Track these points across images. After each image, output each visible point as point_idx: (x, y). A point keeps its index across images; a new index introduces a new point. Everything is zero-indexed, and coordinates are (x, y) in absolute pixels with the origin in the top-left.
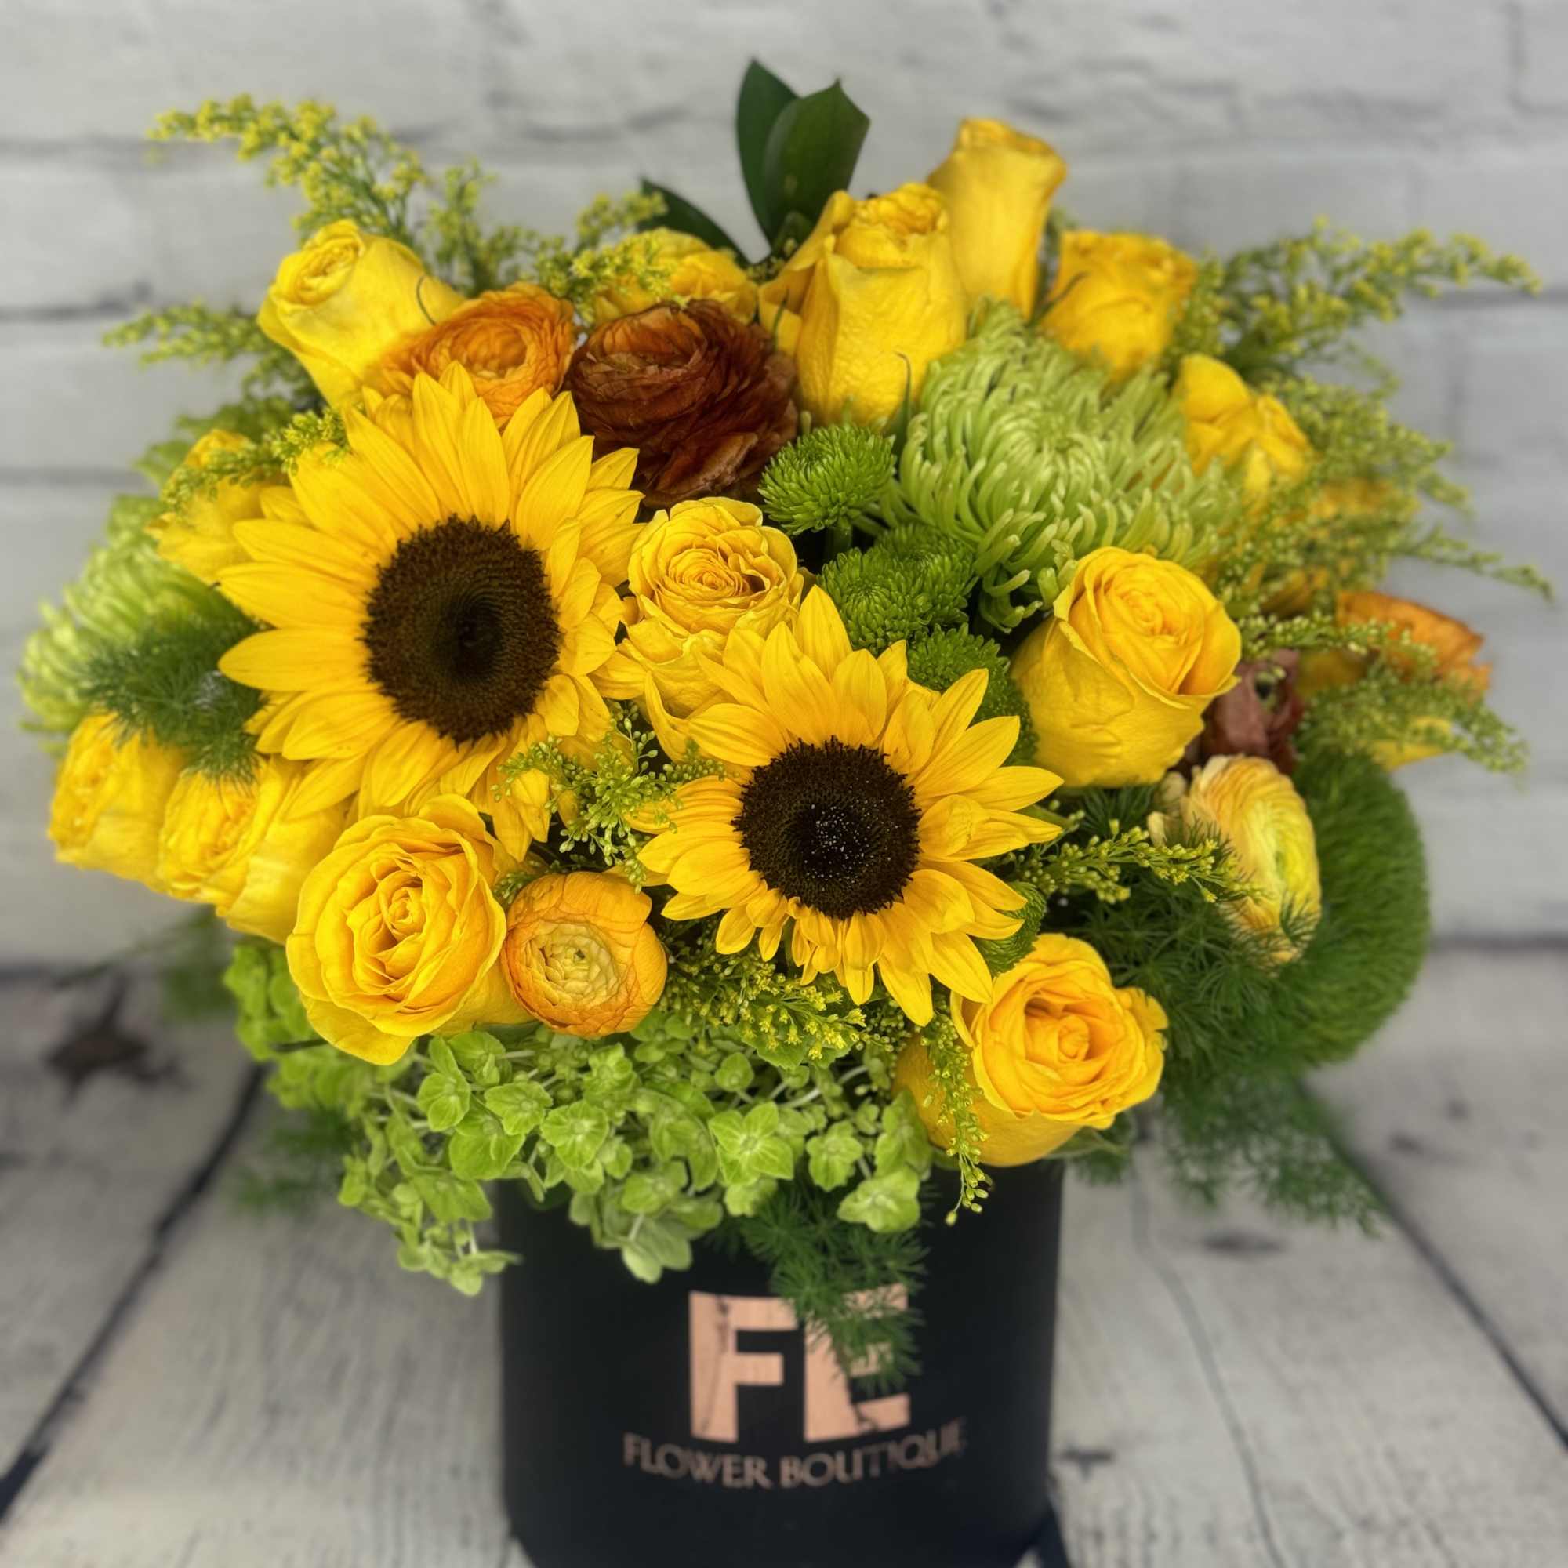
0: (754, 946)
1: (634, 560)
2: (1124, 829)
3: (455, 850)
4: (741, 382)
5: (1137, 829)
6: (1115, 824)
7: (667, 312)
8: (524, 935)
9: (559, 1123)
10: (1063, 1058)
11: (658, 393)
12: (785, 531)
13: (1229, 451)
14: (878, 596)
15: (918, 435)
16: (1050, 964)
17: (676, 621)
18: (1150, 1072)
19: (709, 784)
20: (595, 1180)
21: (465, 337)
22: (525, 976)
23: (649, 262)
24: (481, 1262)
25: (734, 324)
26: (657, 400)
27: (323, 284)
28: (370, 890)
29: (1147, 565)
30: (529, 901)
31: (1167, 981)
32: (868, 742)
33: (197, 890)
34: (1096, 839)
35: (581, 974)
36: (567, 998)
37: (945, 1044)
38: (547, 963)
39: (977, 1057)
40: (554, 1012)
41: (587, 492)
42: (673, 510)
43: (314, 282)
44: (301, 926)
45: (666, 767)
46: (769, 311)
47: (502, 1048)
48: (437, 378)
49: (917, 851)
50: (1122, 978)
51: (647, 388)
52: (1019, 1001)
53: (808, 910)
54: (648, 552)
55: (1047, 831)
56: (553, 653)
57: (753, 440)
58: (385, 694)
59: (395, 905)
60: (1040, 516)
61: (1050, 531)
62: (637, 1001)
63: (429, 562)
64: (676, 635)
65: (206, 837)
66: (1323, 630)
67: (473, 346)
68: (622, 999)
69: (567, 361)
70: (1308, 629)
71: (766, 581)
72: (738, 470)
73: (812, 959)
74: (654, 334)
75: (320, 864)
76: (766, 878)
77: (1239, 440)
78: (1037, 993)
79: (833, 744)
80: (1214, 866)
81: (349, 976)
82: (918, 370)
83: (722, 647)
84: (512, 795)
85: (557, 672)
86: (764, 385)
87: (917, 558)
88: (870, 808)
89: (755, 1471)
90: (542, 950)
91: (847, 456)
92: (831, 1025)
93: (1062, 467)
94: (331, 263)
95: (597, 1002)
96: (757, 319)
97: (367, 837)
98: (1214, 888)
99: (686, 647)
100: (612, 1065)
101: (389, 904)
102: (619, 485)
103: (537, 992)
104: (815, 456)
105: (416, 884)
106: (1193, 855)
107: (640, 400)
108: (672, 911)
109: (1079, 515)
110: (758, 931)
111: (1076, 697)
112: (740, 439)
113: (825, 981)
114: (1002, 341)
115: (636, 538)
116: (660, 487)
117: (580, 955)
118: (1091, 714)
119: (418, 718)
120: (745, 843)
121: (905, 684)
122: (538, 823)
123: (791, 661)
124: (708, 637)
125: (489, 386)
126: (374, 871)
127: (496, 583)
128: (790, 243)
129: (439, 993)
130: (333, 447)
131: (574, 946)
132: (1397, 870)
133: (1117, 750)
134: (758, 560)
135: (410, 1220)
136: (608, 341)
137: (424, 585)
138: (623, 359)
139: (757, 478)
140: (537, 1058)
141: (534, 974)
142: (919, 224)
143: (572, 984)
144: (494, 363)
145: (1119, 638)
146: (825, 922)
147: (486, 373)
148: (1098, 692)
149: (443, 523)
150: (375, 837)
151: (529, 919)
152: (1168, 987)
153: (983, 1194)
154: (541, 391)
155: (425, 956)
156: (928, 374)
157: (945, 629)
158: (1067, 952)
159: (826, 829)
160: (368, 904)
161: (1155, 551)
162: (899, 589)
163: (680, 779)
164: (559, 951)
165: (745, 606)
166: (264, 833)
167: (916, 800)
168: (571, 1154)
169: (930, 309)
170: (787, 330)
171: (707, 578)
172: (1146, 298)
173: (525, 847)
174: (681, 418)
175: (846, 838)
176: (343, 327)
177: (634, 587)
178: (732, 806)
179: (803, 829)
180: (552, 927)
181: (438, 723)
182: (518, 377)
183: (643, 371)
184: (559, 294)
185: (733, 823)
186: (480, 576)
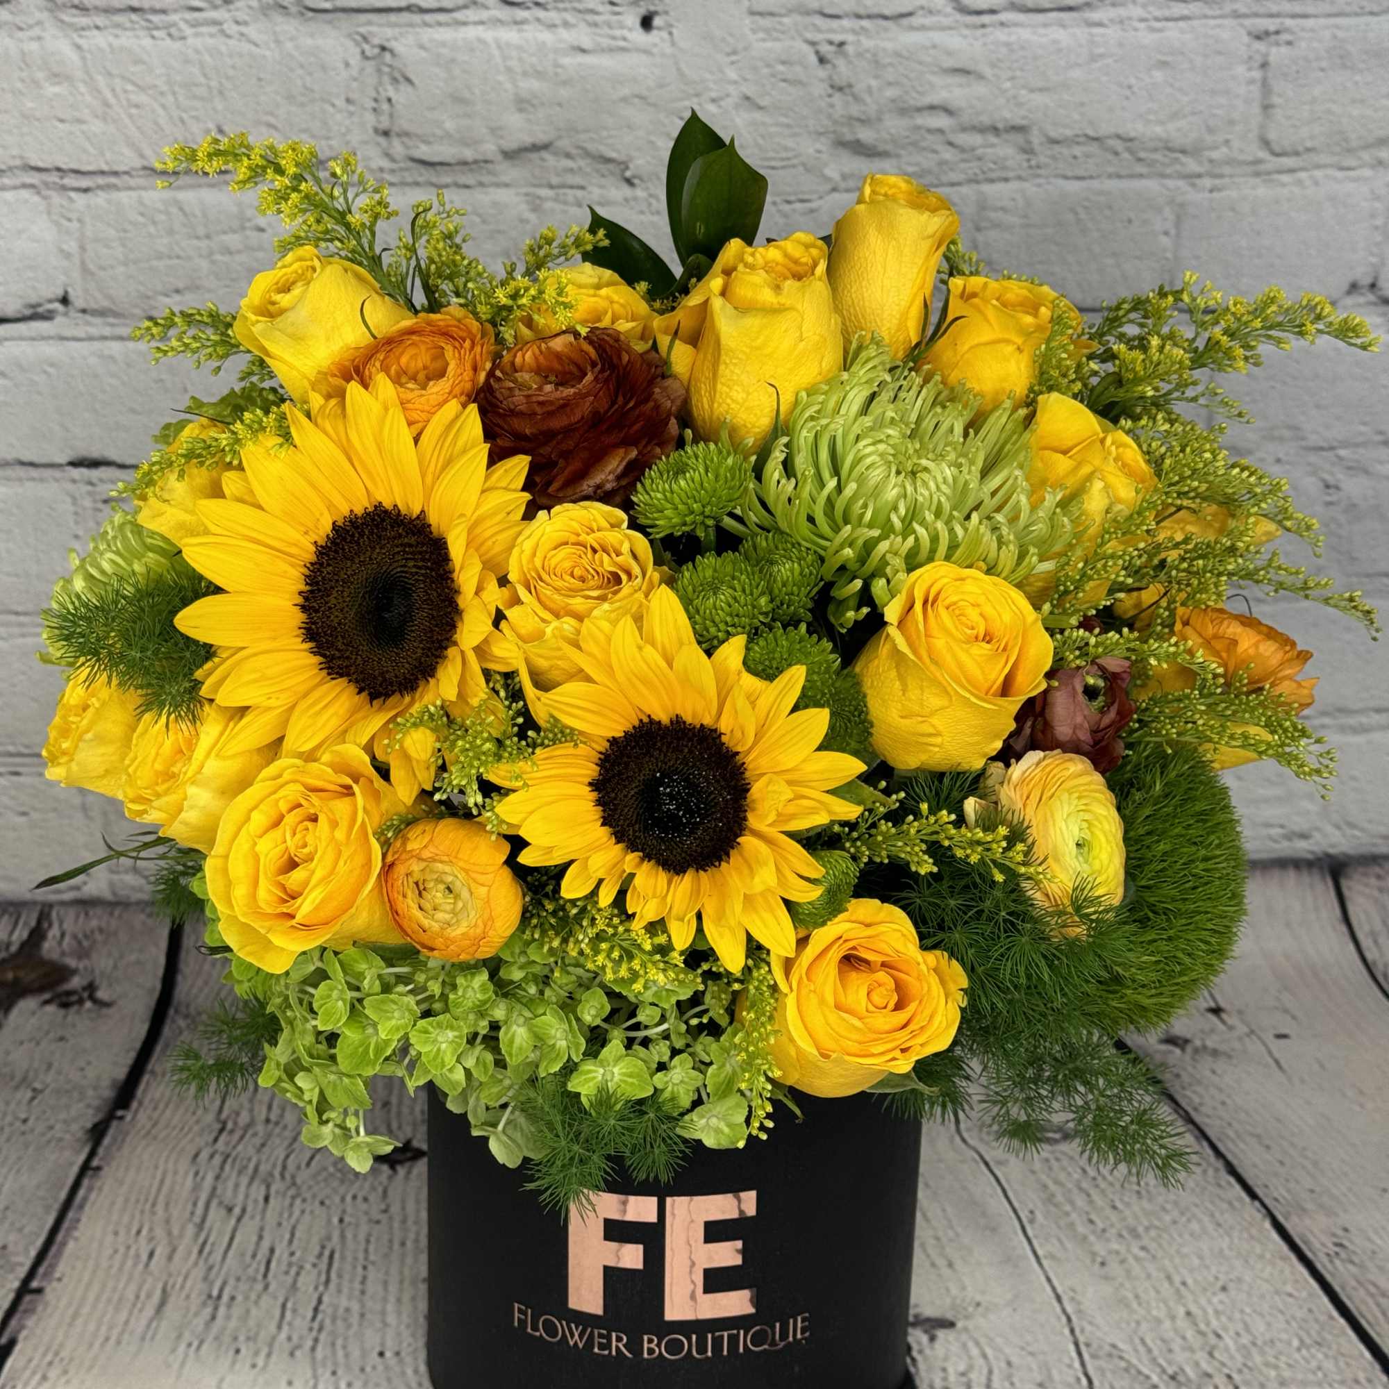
0: (594, 893)
1: (515, 552)
2: (933, 811)
3: (348, 791)
4: (627, 403)
5: (944, 812)
6: (924, 807)
7: (571, 338)
8: (400, 870)
9: (426, 1032)
10: (871, 1008)
11: (551, 408)
12: (646, 535)
13: (1071, 482)
14: (724, 596)
15: (778, 455)
16: (868, 925)
17: (546, 607)
18: (948, 1027)
19: (565, 749)
20: (458, 1083)
21: (397, 351)
22: (401, 906)
23: (560, 294)
24: (368, 1144)
25: (629, 351)
26: (550, 414)
27: (284, 300)
28: (277, 822)
29: (976, 579)
30: (406, 840)
31: (971, 945)
32: (708, 721)
33: (145, 812)
34: (911, 818)
35: (448, 908)
36: (436, 926)
37: (757, 988)
38: (420, 894)
39: (791, 1002)
40: (424, 938)
41: (483, 492)
42: (554, 511)
43: (277, 297)
44: (219, 849)
45: (530, 733)
46: (664, 341)
47: (382, 964)
48: (366, 387)
49: (745, 819)
50: (929, 942)
51: (541, 403)
52: (835, 955)
53: (646, 866)
54: (528, 546)
55: (850, 811)
56: (453, 627)
57: (634, 454)
58: (314, 653)
59: (298, 836)
60: (876, 533)
61: (883, 546)
62: (491, 933)
63: (358, 543)
64: (543, 621)
65: (158, 766)
66: (1132, 645)
67: (404, 360)
68: (479, 931)
69: (482, 376)
70: (1117, 643)
71: (624, 577)
72: (618, 478)
73: (644, 909)
74: (558, 356)
75: (240, 797)
76: (615, 834)
77: (1086, 470)
78: (854, 948)
79: (678, 721)
80: (1005, 850)
81: (253, 896)
82: (787, 399)
83: (578, 632)
84: (402, 747)
85: (455, 644)
86: (651, 404)
87: (772, 563)
88: (706, 779)
89: (619, 1344)
90: (417, 884)
91: (707, 471)
92: (654, 963)
93: (909, 489)
94: (294, 283)
95: (459, 932)
96: (655, 347)
97: (280, 776)
98: (1003, 868)
99: (549, 630)
100: (476, 987)
101: (294, 834)
102: (512, 486)
103: (410, 919)
104: (680, 470)
105: (314, 819)
106: (989, 839)
107: (535, 414)
108: (526, 858)
109: (914, 532)
110: (600, 881)
111: (904, 691)
112: (621, 451)
113: (656, 927)
114: (871, 375)
115: (520, 533)
116: (550, 490)
117: (449, 889)
118: (916, 708)
119: (341, 675)
120: (599, 802)
121: (739, 673)
122: (426, 774)
123: (635, 650)
124: (568, 624)
125: (410, 395)
126: (283, 807)
127: (411, 564)
128: (694, 280)
129: (323, 915)
130: (280, 440)
131: (442, 882)
132: (1206, 859)
133: (938, 740)
134: (619, 559)
135: (310, 1102)
136: (518, 360)
137: (352, 560)
138: (524, 377)
139: (631, 488)
140: (413, 974)
141: (409, 906)
142: (800, 269)
143: (440, 915)
144: (421, 376)
145: (940, 643)
146: (662, 876)
147: (410, 385)
148: (922, 689)
149: (371, 509)
150: (287, 776)
151: (404, 856)
152: (971, 952)
153: (770, 1124)
154: (454, 402)
155: (313, 881)
156: (796, 403)
157: (785, 627)
158: (882, 916)
159: (670, 795)
160: (276, 834)
161: (985, 567)
162: (744, 591)
163: (542, 744)
164: (431, 884)
165: (603, 598)
166: (202, 767)
167: (747, 774)
168: (435, 1059)
169: (801, 345)
170: (681, 358)
171: (577, 572)
172: (1019, 341)
173: (415, 793)
174: (568, 431)
175: (682, 805)
176: (297, 338)
177: (512, 577)
178: (591, 771)
179: (649, 793)
180: (423, 865)
181: (357, 681)
182: (437, 388)
183: (540, 388)
184: (484, 317)
185: (590, 784)
186: (398, 557)
